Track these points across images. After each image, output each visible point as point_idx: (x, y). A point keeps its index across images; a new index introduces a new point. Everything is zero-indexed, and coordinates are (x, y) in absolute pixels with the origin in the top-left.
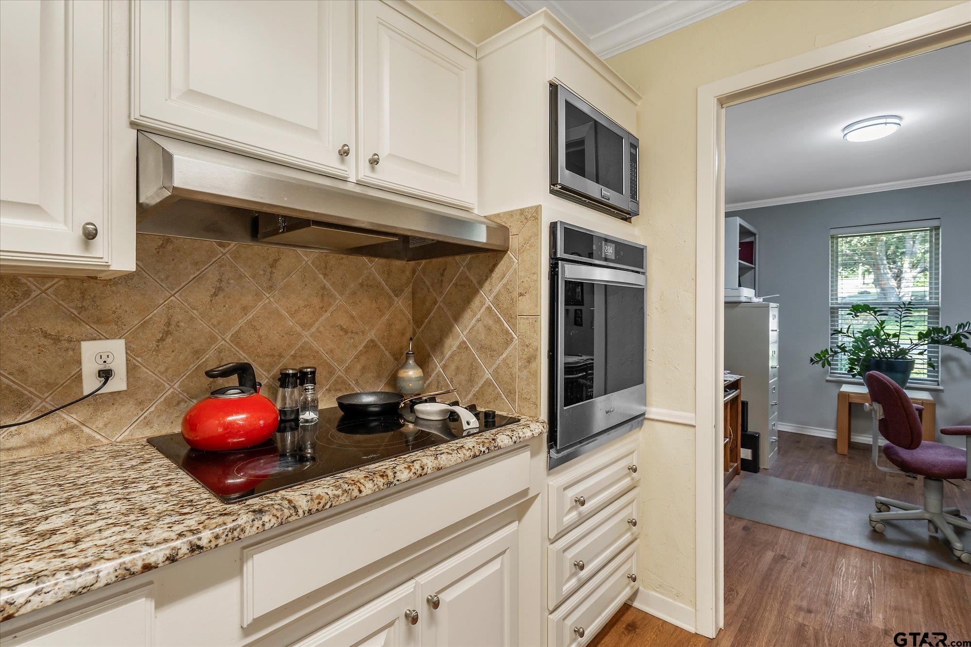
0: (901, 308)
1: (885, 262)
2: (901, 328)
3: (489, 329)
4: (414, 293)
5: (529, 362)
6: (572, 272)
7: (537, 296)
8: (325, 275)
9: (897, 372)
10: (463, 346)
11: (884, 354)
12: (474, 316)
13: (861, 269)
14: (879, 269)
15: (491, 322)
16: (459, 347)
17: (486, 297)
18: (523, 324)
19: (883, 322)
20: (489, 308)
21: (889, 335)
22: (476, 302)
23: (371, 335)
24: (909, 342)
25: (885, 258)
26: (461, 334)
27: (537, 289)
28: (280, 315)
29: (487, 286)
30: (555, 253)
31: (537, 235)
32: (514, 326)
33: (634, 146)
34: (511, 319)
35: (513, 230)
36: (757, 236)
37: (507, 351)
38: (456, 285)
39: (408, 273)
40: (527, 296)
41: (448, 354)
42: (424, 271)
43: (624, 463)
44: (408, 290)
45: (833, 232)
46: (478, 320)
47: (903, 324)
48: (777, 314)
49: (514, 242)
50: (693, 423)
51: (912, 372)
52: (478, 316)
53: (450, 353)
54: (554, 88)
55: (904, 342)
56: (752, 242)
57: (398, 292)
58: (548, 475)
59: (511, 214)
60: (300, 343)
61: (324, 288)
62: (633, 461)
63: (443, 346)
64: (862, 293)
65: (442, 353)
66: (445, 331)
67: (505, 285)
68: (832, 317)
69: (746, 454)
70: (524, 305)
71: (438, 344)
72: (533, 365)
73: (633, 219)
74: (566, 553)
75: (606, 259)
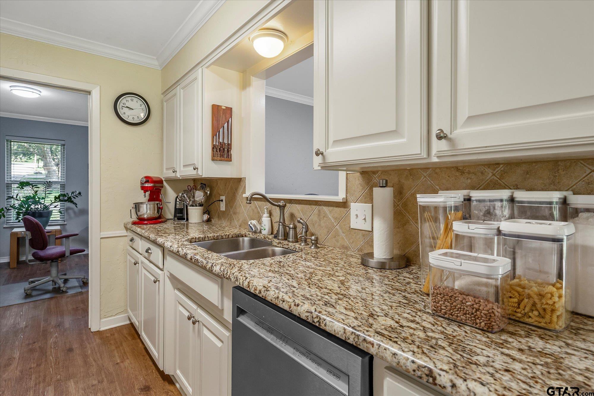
0: (46, 184)
1: (50, 155)
2: (46, 194)
9: (44, 217)
11: (37, 208)
13: (36, 157)
14: (46, 158)
19: (36, 192)
21: (39, 198)
24: (50, 202)
25: (50, 152)
47: (47, 192)
51: (51, 216)
55: (47, 202)
64: (36, 173)
68: (8, 189)
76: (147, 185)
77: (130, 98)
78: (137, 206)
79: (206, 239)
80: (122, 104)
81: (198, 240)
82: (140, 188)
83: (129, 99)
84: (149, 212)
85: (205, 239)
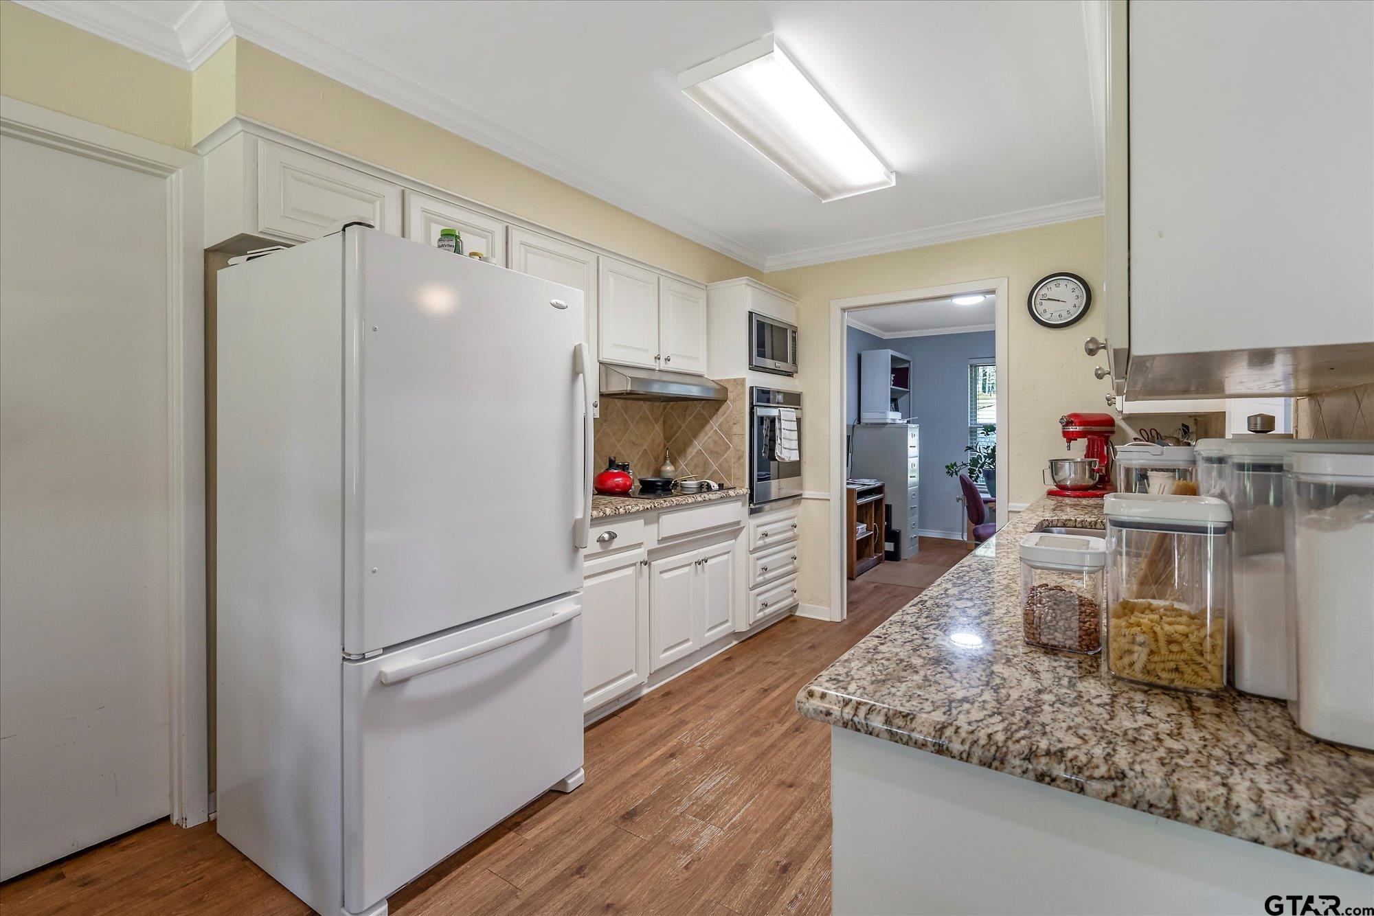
3: (716, 442)
4: (664, 422)
5: (739, 459)
6: (760, 412)
7: (744, 425)
8: (626, 412)
10: (699, 452)
12: (707, 435)
15: (717, 438)
16: (697, 453)
17: (714, 424)
18: (736, 439)
20: (716, 430)
22: (708, 427)
23: (645, 447)
26: (698, 445)
27: (744, 421)
28: (609, 435)
29: (714, 418)
30: (752, 403)
31: (744, 393)
32: (731, 441)
33: (794, 332)
34: (729, 436)
35: (730, 390)
36: (911, 363)
37: (727, 454)
38: (694, 417)
39: (661, 409)
40: (738, 425)
41: (689, 457)
42: (672, 408)
43: (790, 522)
44: (662, 419)
45: (972, 362)
46: (710, 437)
48: (917, 433)
49: (730, 395)
50: (828, 498)
52: (709, 435)
53: (690, 457)
54: (751, 313)
56: (908, 368)
57: (657, 421)
58: (749, 518)
59: (729, 381)
60: (616, 450)
61: (625, 420)
62: (795, 521)
63: (686, 453)
65: (685, 456)
66: (687, 444)
67: (726, 418)
68: (971, 436)
69: (889, 546)
70: (736, 429)
71: (682, 451)
72: (742, 460)
73: (795, 375)
74: (758, 561)
75: (778, 403)
76: (1071, 429)
77: (1055, 283)
78: (1055, 466)
79: (1098, 526)
80: (1040, 297)
81: (1080, 525)
82: (1061, 434)
83: (1052, 285)
84: (1073, 475)
85: (1095, 526)
